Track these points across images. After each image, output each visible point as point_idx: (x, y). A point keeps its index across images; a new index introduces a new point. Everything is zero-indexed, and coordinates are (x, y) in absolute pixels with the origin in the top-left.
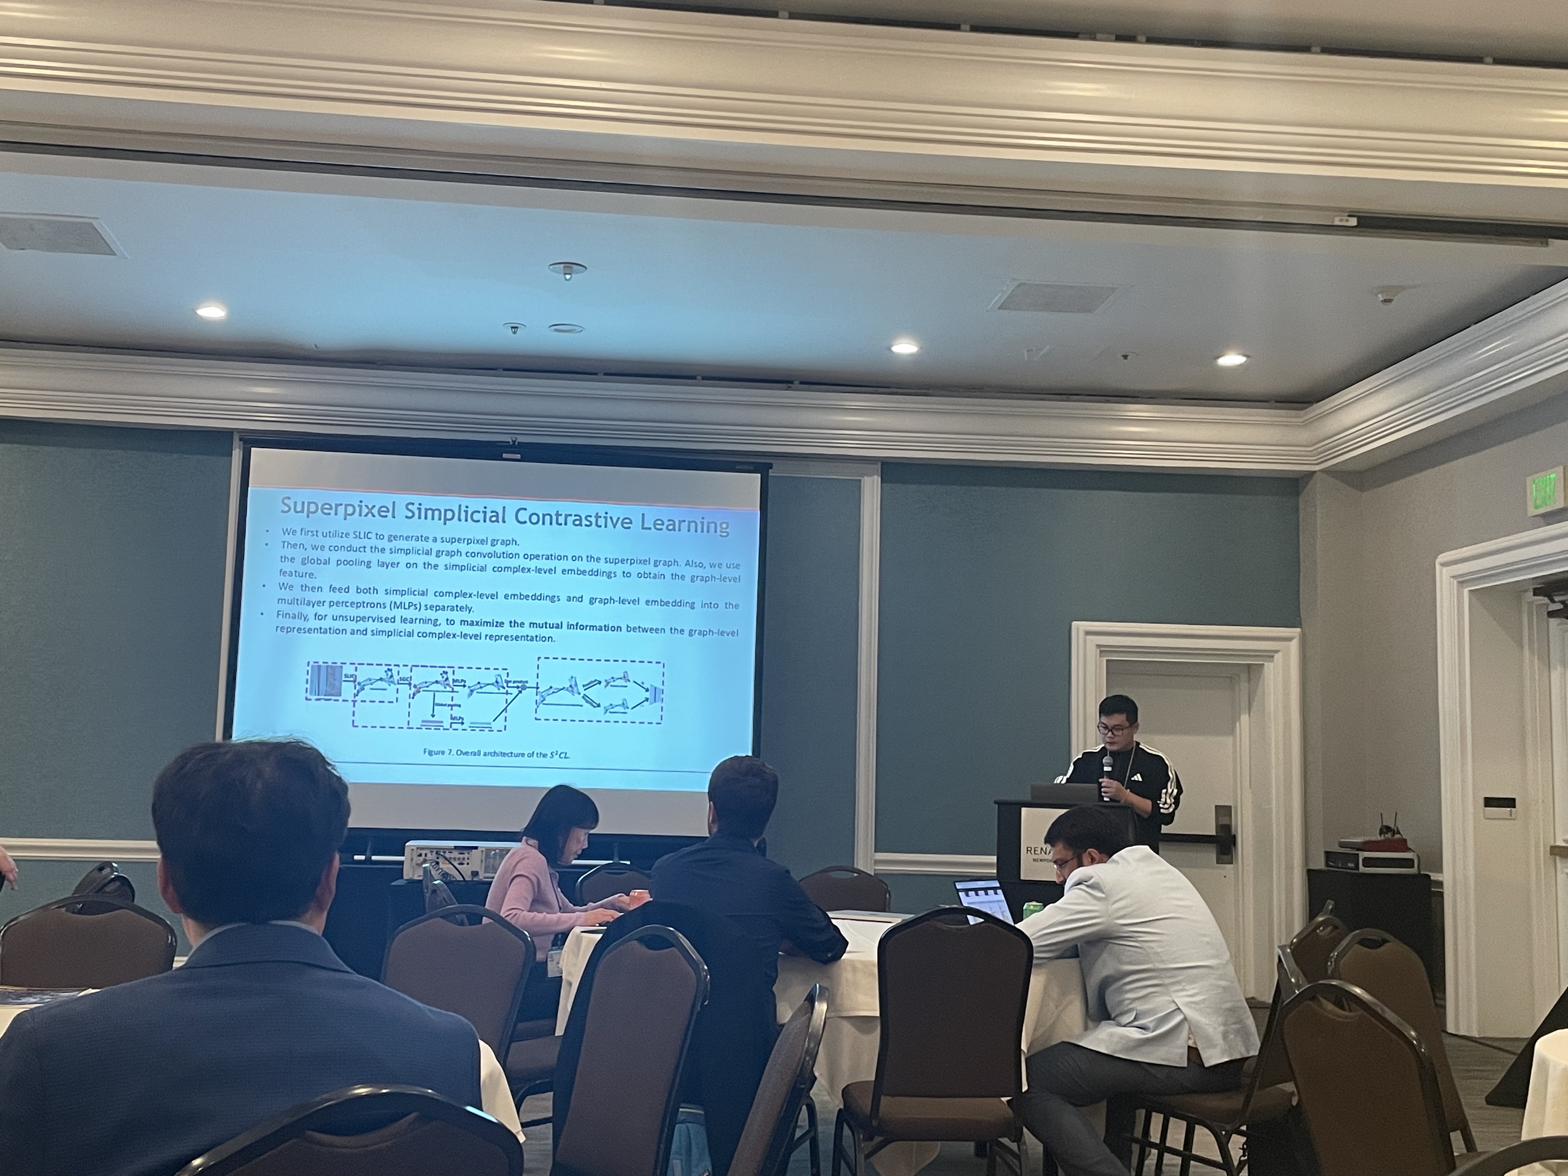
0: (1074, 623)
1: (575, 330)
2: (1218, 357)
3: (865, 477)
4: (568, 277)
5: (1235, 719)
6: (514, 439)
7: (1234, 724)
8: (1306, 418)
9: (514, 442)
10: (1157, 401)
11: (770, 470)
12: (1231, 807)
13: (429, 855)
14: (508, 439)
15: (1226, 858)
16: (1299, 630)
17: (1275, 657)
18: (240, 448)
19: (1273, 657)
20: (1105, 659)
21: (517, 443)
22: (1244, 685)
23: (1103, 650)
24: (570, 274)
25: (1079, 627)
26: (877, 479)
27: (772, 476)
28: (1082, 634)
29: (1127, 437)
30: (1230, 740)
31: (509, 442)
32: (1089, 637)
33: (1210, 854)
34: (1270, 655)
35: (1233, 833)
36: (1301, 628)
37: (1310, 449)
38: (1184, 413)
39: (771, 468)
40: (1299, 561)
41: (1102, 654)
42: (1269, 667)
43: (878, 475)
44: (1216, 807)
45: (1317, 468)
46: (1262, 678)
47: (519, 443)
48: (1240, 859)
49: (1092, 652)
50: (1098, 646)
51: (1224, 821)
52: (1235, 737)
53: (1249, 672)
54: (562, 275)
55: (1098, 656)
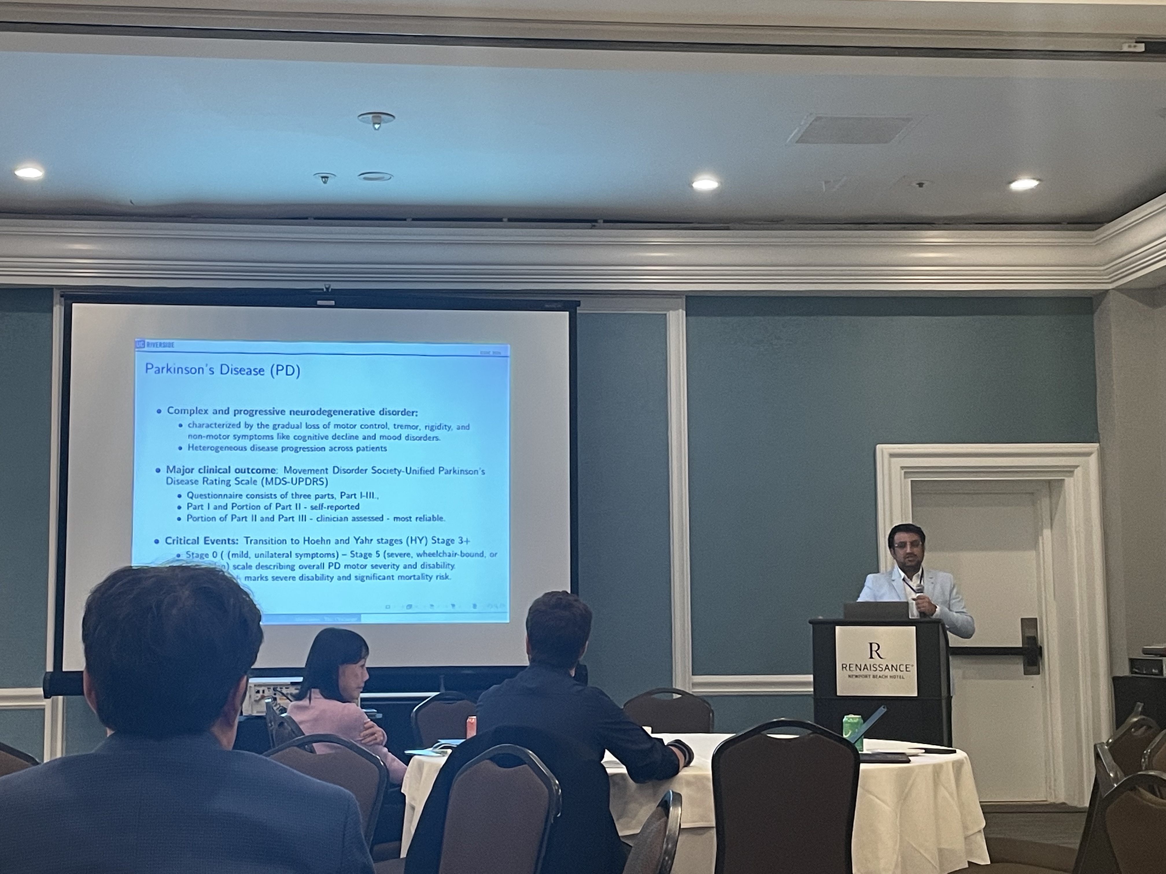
0: (879, 446)
1: (383, 178)
2: (1011, 182)
3: (671, 312)
4: (377, 126)
5: (1037, 534)
6: (327, 286)
7: (1037, 539)
8: (1098, 238)
9: (327, 289)
10: (951, 226)
11: (578, 308)
12: (1036, 619)
13: (266, 691)
14: (321, 286)
15: (1035, 668)
16: (1098, 445)
17: (1075, 472)
18: (60, 304)
19: (1072, 472)
20: (909, 481)
21: (330, 290)
22: (1045, 502)
23: (908, 471)
24: (379, 124)
25: (883, 449)
26: (682, 313)
27: (580, 313)
28: (886, 456)
29: (924, 263)
30: (1033, 553)
31: (323, 289)
32: (894, 460)
33: (1019, 666)
34: (1070, 471)
35: (1039, 645)
36: (1099, 442)
37: (1102, 268)
38: (978, 237)
39: (579, 306)
41: (907, 475)
42: (1069, 482)
43: (683, 309)
44: (1022, 619)
45: (1110, 287)
46: (1062, 492)
47: (332, 289)
48: (1047, 672)
49: (897, 474)
50: (902, 468)
51: (1030, 633)
52: (1038, 551)
53: (1050, 490)
54: (371, 125)
55: (903, 478)
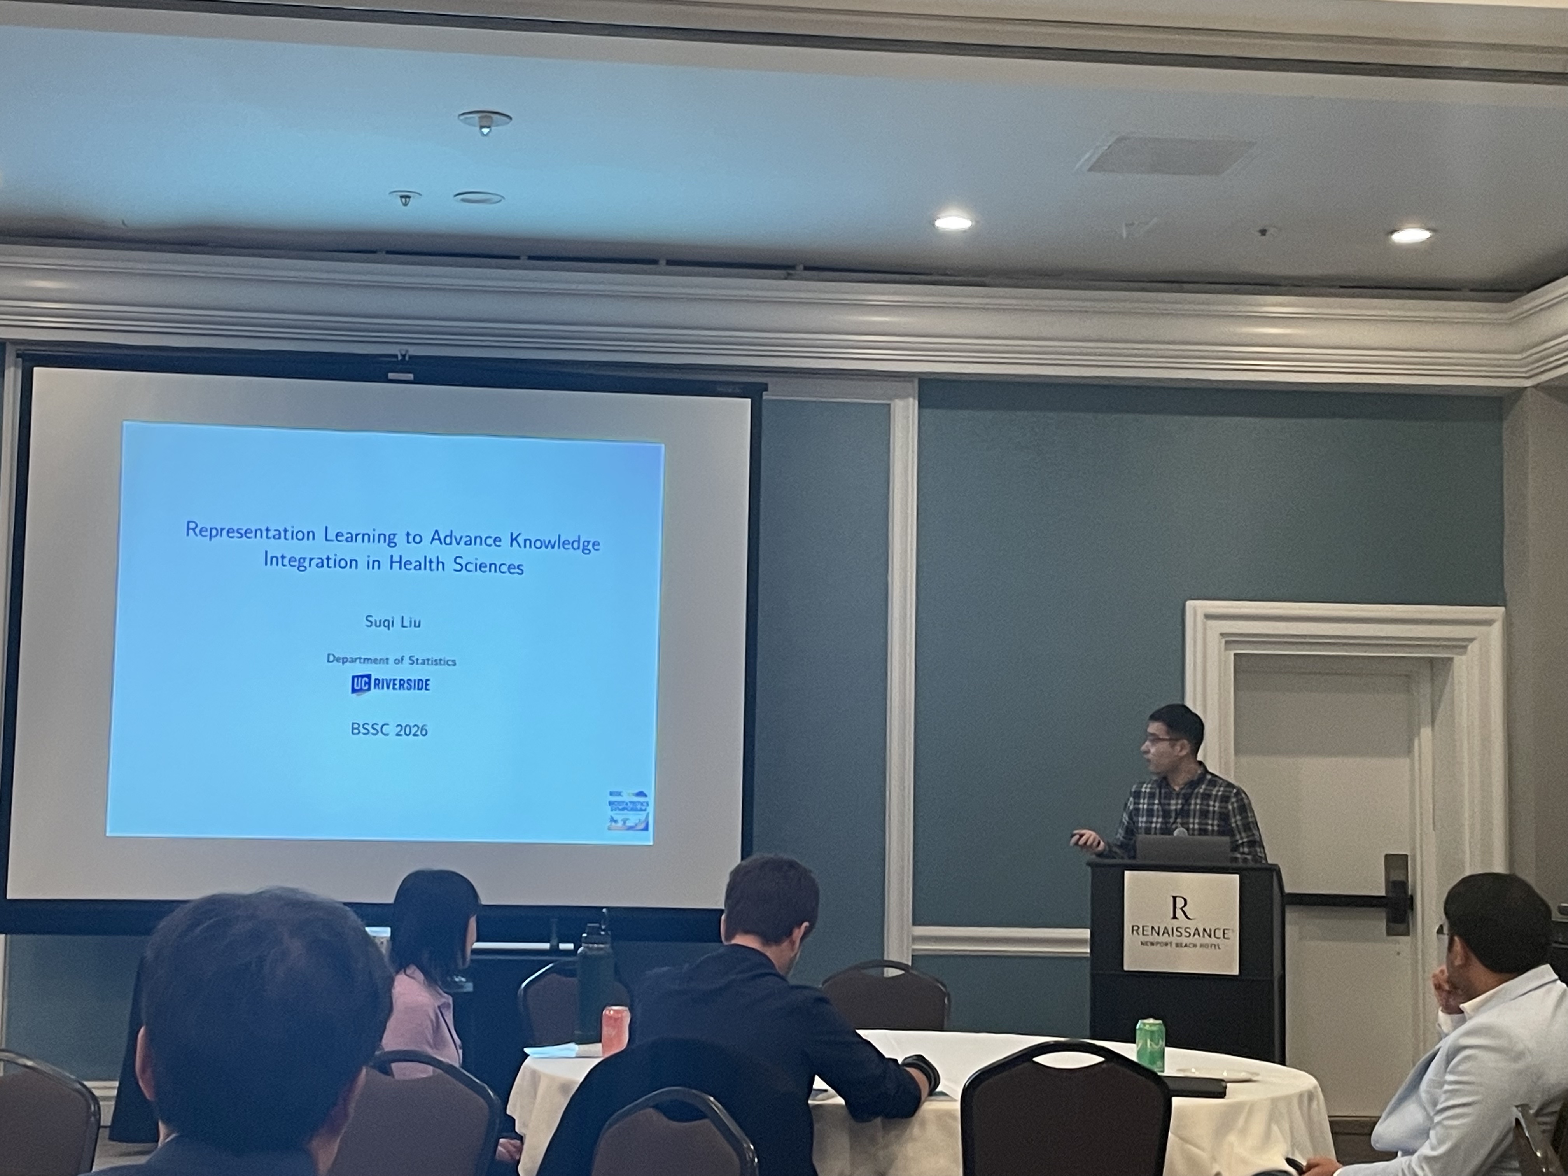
0: (1189, 603)
1: (490, 200)
2: (1393, 232)
3: (897, 401)
4: (485, 131)
5: (1412, 733)
6: (404, 353)
7: (1411, 741)
8: (1514, 313)
9: (404, 356)
10: (1305, 290)
11: (764, 393)
12: (1406, 856)
14: (395, 351)
15: (1402, 927)
16: (1503, 609)
17: (1469, 647)
18: (16, 365)
19: (1465, 647)
20: (1232, 653)
21: (407, 358)
22: (1425, 689)
23: (1230, 640)
24: (488, 127)
25: (1196, 608)
26: (913, 404)
27: (767, 400)
28: (1200, 618)
29: (1260, 341)
30: (1403, 763)
31: (396, 356)
32: (1211, 623)
33: (1379, 923)
34: (1461, 645)
35: (1410, 893)
36: (1505, 606)
37: (1519, 356)
38: (1343, 307)
39: (766, 390)
40: (1502, 513)
41: (1228, 646)
42: (1460, 662)
43: (914, 399)
44: (1387, 857)
45: (1528, 383)
46: (1450, 676)
47: (410, 357)
48: (1419, 931)
49: (1215, 644)
50: (1223, 635)
51: (1397, 876)
52: (1412, 760)
53: (1432, 671)
54: (478, 128)
55: (1223, 649)
